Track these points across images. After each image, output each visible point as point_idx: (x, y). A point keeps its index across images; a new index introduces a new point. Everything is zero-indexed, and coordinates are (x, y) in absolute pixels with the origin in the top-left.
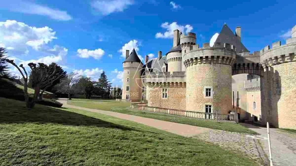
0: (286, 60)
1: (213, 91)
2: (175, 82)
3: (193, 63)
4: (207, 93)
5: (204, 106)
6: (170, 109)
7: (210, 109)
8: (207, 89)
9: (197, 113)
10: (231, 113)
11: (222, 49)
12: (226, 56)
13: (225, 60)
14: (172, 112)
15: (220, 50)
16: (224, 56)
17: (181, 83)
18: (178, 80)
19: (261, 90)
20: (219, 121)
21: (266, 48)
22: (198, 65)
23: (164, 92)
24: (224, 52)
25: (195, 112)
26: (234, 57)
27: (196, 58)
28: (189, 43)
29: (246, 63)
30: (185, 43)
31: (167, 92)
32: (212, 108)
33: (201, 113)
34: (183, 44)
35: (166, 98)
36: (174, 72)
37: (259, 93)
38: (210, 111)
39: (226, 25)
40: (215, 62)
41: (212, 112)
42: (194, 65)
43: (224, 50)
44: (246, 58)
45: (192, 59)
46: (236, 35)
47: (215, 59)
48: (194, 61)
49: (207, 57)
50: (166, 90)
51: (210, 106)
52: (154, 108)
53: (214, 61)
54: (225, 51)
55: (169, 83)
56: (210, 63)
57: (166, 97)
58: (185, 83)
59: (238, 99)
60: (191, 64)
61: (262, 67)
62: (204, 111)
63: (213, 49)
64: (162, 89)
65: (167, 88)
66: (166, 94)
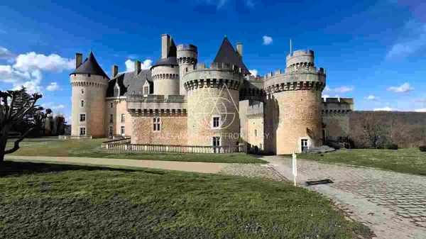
0: (285, 89)
2: (171, 109)
3: (197, 85)
4: (215, 122)
5: (212, 139)
6: (169, 146)
7: (218, 142)
8: (214, 119)
9: (205, 147)
10: (239, 144)
11: (231, 71)
13: (234, 84)
14: (171, 149)
15: (229, 73)
16: (233, 80)
17: (179, 110)
18: (176, 106)
19: (264, 117)
20: (231, 154)
21: (270, 75)
23: (156, 123)
24: (232, 76)
25: (202, 147)
26: (242, 82)
27: (202, 81)
28: (189, 58)
29: (252, 88)
30: (185, 58)
31: (160, 122)
32: (220, 140)
33: (210, 147)
34: (181, 58)
35: (160, 131)
36: (169, 96)
37: (261, 120)
38: (218, 144)
39: (226, 39)
41: (220, 145)
42: (198, 89)
44: (252, 83)
45: (196, 81)
46: (237, 53)
48: (200, 83)
49: (215, 80)
50: (158, 120)
51: (219, 138)
52: (144, 145)
53: (222, 85)
54: (233, 74)
55: (162, 110)
56: (218, 87)
57: (159, 129)
58: (185, 110)
60: (195, 87)
61: (265, 93)
62: (212, 144)
63: (221, 71)
64: (152, 119)
65: (160, 118)
66: (159, 125)
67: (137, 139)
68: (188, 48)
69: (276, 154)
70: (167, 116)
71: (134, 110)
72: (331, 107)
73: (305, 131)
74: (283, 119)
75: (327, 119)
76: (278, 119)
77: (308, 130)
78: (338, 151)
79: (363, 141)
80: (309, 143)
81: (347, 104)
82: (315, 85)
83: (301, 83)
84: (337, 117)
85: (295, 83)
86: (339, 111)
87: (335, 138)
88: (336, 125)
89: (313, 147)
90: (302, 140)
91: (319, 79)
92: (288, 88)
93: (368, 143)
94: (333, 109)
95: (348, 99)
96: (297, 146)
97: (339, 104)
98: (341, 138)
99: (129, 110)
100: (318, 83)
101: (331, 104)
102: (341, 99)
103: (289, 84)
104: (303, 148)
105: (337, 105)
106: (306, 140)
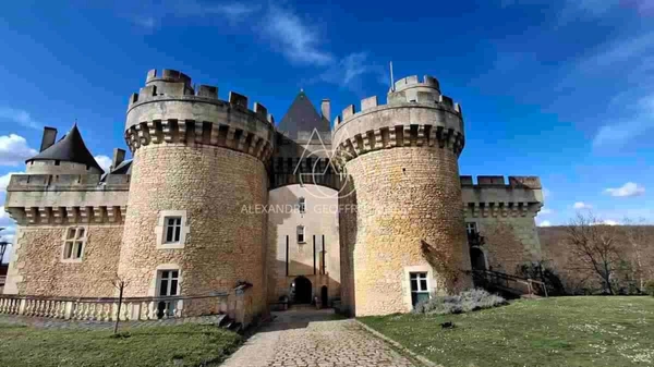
0: (364, 148)
1: (188, 223)
2: (110, 205)
3: (138, 140)
5: (156, 276)
7: (174, 284)
8: (169, 220)
11: (220, 104)
12: (233, 126)
13: (230, 137)
15: (214, 107)
16: (224, 123)
21: (337, 122)
22: (151, 145)
23: (74, 240)
24: (224, 115)
27: (145, 126)
31: (84, 239)
32: (180, 279)
33: (149, 300)
35: (80, 260)
38: (174, 290)
40: (198, 139)
41: (179, 292)
43: (225, 108)
44: (304, 146)
45: (134, 129)
47: (199, 131)
48: (141, 134)
49: (173, 123)
50: (82, 231)
51: (175, 274)
53: (196, 135)
54: (229, 111)
55: (90, 209)
56: (185, 142)
57: (78, 255)
59: (323, 252)
62: (153, 291)
63: (193, 102)
64: (65, 230)
65: (86, 227)
66: (81, 244)
67: (21, 279)
68: (164, 77)
69: (354, 315)
70: (102, 223)
71: (23, 209)
72: (490, 196)
73: (418, 249)
74: (364, 220)
75: (484, 224)
76: (355, 222)
77: (425, 248)
78: (515, 303)
79: (582, 276)
80: (432, 283)
81: (526, 188)
82: (433, 136)
83: (399, 129)
84: (510, 219)
85: (384, 132)
86: (511, 205)
87: (509, 268)
88: (508, 240)
89: (443, 293)
90: (413, 275)
91: (443, 120)
92: (372, 144)
93: (594, 281)
94: (497, 201)
95: (528, 179)
96: (400, 290)
97: (509, 188)
98: (524, 268)
99: (10, 210)
100: (440, 128)
101: (490, 190)
102: (511, 178)
103: (371, 134)
104: (415, 297)
105: (504, 191)
106: (423, 275)
